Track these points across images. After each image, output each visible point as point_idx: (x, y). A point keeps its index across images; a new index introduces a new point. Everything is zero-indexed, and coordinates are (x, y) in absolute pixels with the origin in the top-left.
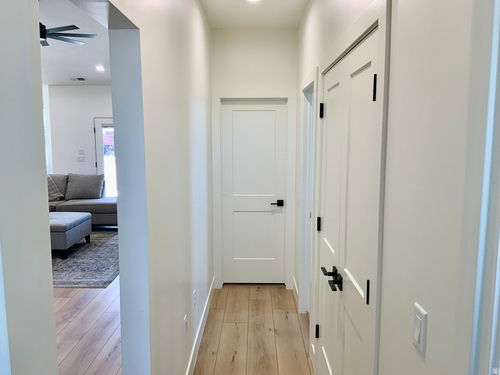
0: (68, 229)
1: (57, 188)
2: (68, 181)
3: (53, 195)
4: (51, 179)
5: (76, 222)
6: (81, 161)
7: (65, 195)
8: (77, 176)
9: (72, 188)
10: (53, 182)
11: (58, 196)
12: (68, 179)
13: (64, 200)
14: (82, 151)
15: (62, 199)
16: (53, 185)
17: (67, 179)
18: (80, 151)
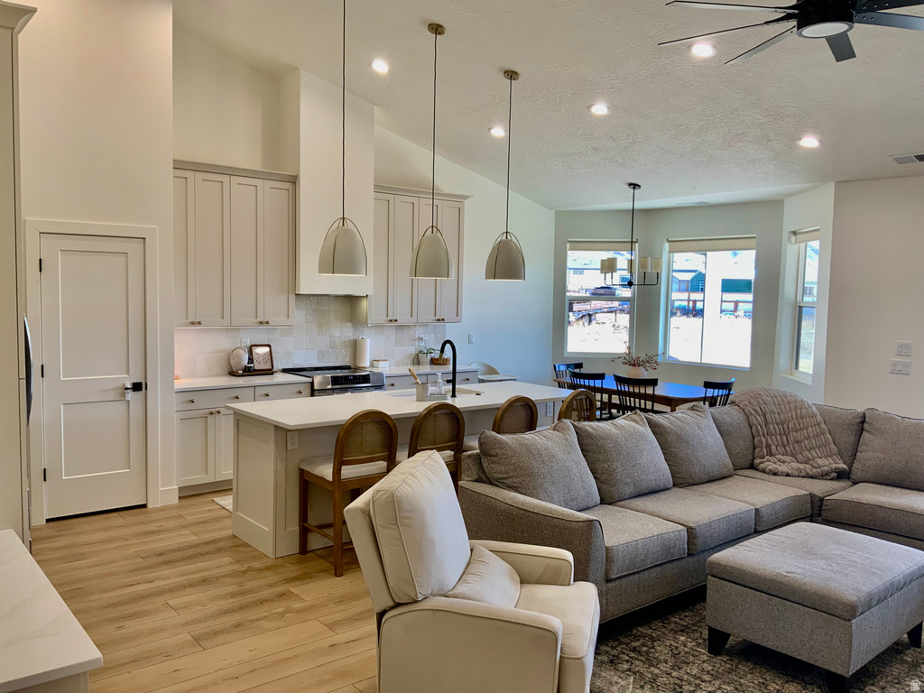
0: (860, 610)
1: (833, 446)
2: (862, 429)
3: (820, 461)
4: (819, 417)
5: (887, 590)
6: (899, 373)
7: (850, 468)
8: (889, 418)
9: (872, 452)
10: (823, 425)
11: (834, 466)
12: (863, 422)
13: (849, 478)
14: (907, 346)
15: (841, 475)
16: (824, 434)
17: (861, 424)
18: (901, 346)
